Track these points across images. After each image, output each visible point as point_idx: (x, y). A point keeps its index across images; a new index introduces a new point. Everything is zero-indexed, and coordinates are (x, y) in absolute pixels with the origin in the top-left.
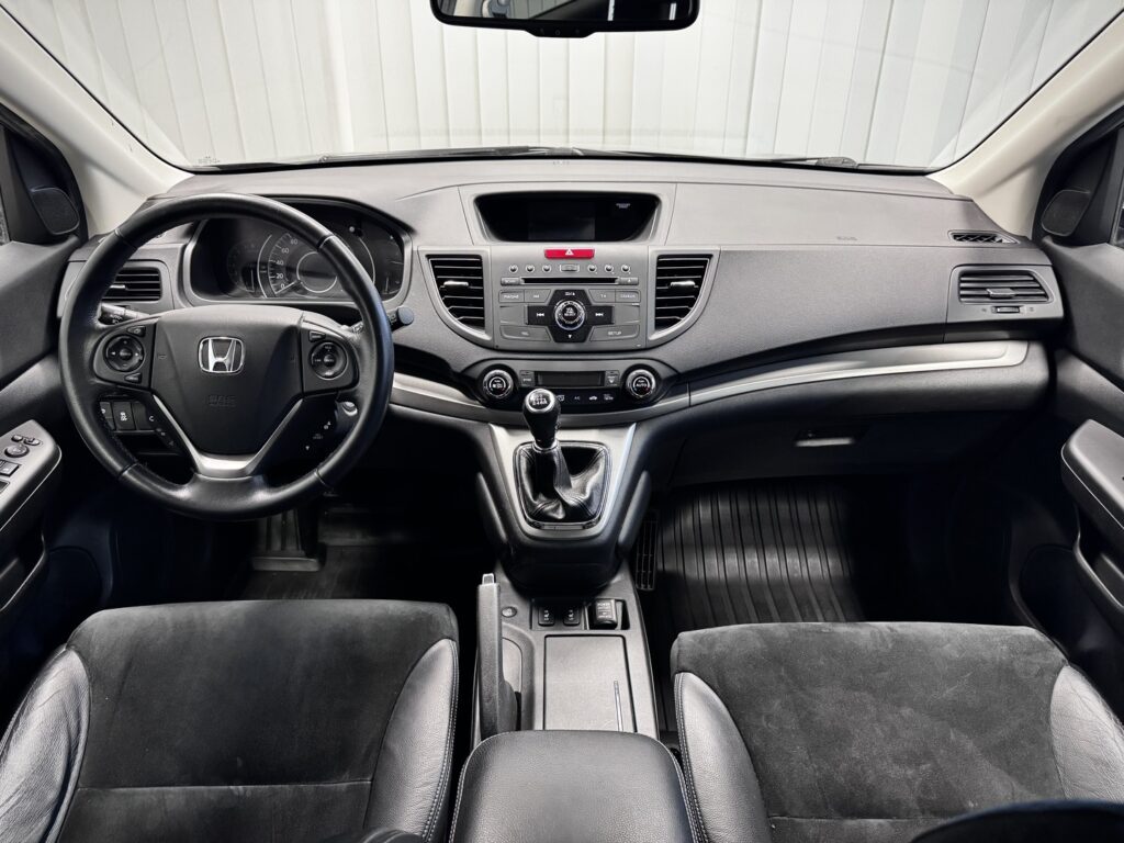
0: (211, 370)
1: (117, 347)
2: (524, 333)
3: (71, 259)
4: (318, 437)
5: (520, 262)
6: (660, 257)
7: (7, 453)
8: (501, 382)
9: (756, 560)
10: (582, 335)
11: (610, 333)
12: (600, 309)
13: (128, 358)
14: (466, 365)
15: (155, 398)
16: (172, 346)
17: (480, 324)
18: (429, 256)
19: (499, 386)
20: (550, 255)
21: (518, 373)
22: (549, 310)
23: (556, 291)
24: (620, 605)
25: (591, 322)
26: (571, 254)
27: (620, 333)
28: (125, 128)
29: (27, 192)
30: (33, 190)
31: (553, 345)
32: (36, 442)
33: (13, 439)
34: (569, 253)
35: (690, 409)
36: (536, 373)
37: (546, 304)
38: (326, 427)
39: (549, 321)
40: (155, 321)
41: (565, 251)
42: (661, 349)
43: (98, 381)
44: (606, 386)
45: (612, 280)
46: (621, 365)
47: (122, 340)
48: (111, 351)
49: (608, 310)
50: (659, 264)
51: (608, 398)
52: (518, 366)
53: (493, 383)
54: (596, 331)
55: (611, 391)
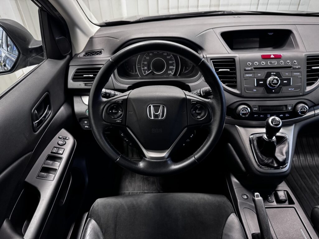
0: (152, 118)
1: (112, 109)
2: (255, 90)
3: (70, 65)
4: (188, 140)
5: (253, 60)
6: (308, 57)
7: (58, 144)
8: (246, 111)
9: (297, 159)
10: (278, 90)
11: (290, 89)
12: (285, 80)
13: (116, 113)
14: (229, 104)
15: (128, 128)
16: (135, 108)
17: (234, 87)
18: (211, 59)
19: (245, 112)
20: (265, 57)
21: (252, 106)
22: (265, 81)
23: (268, 72)
24: (285, 192)
25: (282, 84)
26: (273, 57)
27: (293, 89)
28: (83, 11)
29: (55, 39)
30: (57, 38)
31: (266, 95)
32: (67, 138)
33: (59, 138)
34: (272, 56)
35: (315, 117)
36: (259, 106)
37: (263, 78)
38: (191, 136)
39: (265, 85)
40: (126, 97)
41: (270, 55)
42: (309, 95)
43: (105, 123)
44: (288, 111)
45: (290, 67)
46: (294, 102)
47: (114, 106)
48: (109, 111)
49: (289, 80)
50: (308, 60)
51: (287, 115)
52: (252, 103)
53: (243, 111)
54: (284, 89)
55: (288, 113)
